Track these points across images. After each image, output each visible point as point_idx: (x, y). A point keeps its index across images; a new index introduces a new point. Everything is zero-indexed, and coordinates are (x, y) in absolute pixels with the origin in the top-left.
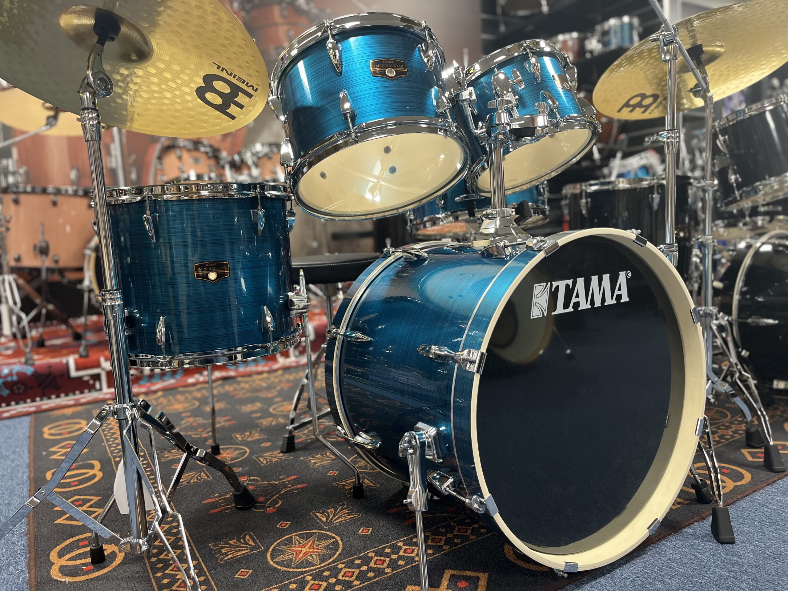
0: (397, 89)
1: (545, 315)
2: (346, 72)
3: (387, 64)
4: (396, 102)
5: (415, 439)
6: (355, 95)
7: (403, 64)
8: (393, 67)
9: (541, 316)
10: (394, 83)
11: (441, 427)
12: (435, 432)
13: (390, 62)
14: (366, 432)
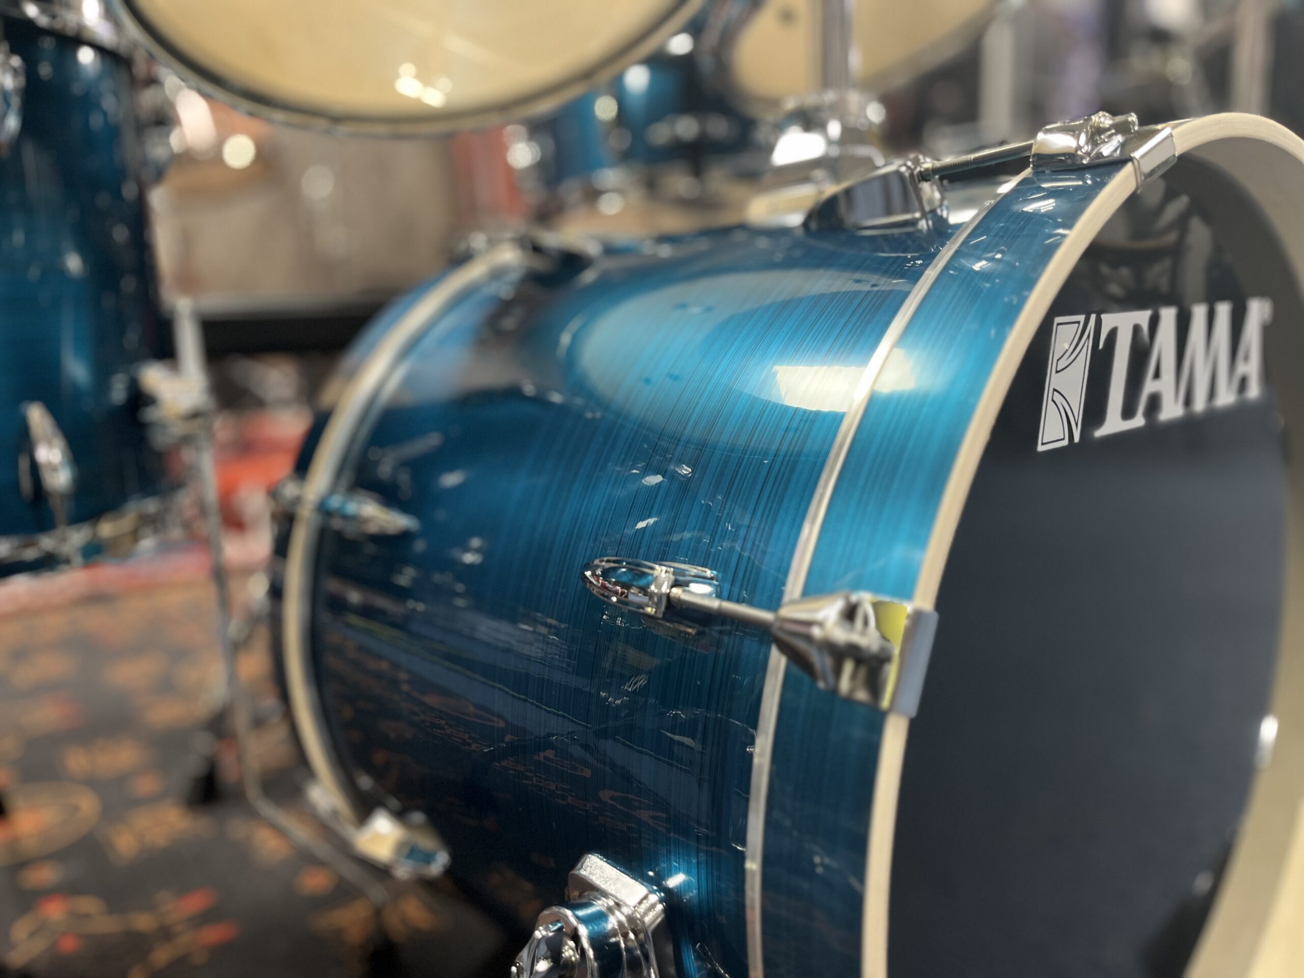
1: (1077, 439)
5: (576, 938)
9: (1065, 443)
11: (670, 874)
12: (660, 907)
14: (399, 815)
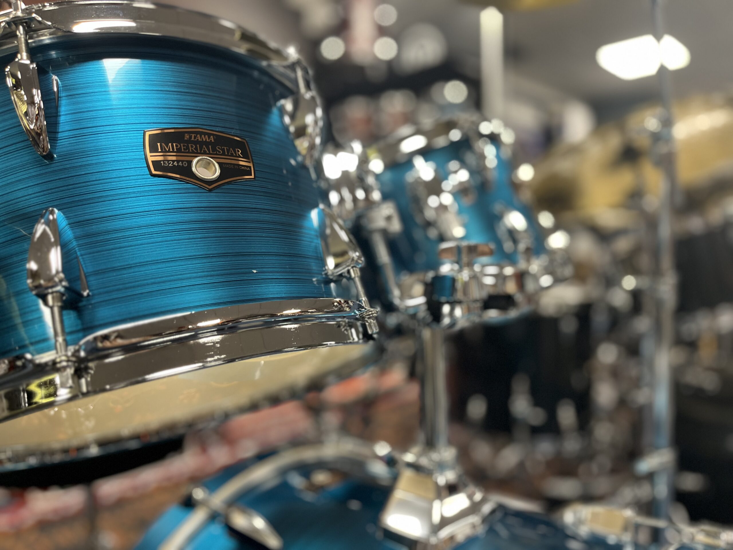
0: (223, 215)
2: (68, 156)
3: (196, 142)
4: (219, 255)
6: (94, 228)
7: (241, 145)
8: (213, 154)
10: (213, 199)
13: (205, 138)
